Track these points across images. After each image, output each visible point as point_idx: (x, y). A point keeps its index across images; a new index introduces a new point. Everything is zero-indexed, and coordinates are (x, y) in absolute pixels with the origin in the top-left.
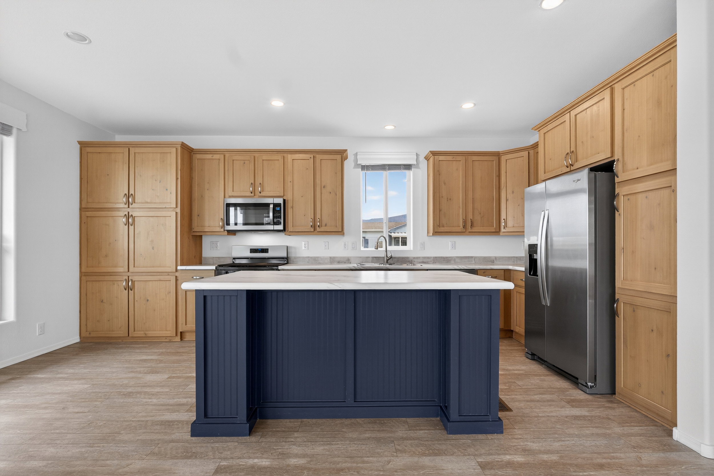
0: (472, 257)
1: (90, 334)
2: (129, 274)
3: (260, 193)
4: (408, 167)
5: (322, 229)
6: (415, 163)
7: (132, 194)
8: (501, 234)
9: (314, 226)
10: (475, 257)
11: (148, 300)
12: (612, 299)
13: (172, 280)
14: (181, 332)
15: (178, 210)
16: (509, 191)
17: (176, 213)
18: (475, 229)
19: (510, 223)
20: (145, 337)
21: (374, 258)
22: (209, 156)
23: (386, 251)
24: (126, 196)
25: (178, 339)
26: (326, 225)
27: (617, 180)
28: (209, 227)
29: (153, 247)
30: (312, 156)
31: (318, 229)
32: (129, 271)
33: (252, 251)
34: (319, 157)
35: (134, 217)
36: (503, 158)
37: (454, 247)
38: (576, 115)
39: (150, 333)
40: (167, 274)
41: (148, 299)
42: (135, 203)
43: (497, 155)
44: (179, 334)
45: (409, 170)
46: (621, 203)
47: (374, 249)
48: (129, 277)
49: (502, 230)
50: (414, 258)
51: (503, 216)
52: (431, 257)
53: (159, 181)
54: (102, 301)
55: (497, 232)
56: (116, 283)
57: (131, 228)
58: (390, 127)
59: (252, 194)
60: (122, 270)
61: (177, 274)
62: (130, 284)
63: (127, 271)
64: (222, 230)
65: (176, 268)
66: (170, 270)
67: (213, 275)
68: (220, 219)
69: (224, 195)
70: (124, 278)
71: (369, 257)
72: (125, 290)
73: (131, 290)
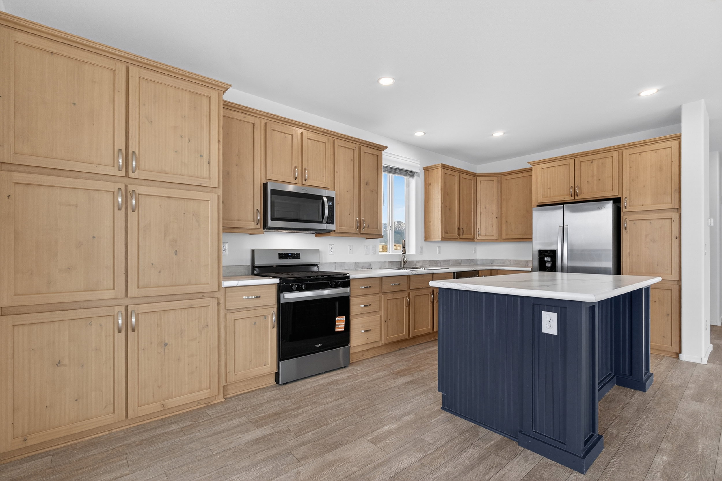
0: (450, 260)
2: (127, 302)
3: (305, 180)
4: (411, 174)
5: (366, 231)
6: (416, 171)
7: (134, 153)
8: (476, 241)
9: (360, 228)
10: (451, 260)
11: (166, 345)
13: (211, 305)
14: (223, 386)
15: (220, 191)
16: (483, 206)
17: (218, 196)
18: (464, 236)
19: (483, 232)
20: (162, 411)
21: (390, 263)
24: (122, 153)
26: (368, 227)
27: (624, 210)
28: (239, 220)
29: (177, 251)
30: (357, 146)
31: (362, 231)
32: (127, 296)
33: (281, 257)
35: (139, 194)
36: (479, 179)
38: (581, 161)
39: (172, 402)
40: (200, 295)
41: (167, 342)
42: (139, 169)
43: (475, 175)
45: (413, 177)
46: (628, 225)
48: (129, 307)
49: (477, 237)
51: (478, 226)
52: (427, 261)
53: (187, 140)
56: (94, 320)
57: (132, 216)
58: (419, 134)
59: (296, 181)
60: (110, 294)
61: (218, 295)
62: (134, 320)
63: (124, 296)
64: (259, 226)
65: (219, 284)
66: (208, 288)
67: (274, 291)
68: (255, 210)
69: (261, 178)
70: (117, 309)
71: (386, 262)
72: (120, 331)
73: (133, 331)
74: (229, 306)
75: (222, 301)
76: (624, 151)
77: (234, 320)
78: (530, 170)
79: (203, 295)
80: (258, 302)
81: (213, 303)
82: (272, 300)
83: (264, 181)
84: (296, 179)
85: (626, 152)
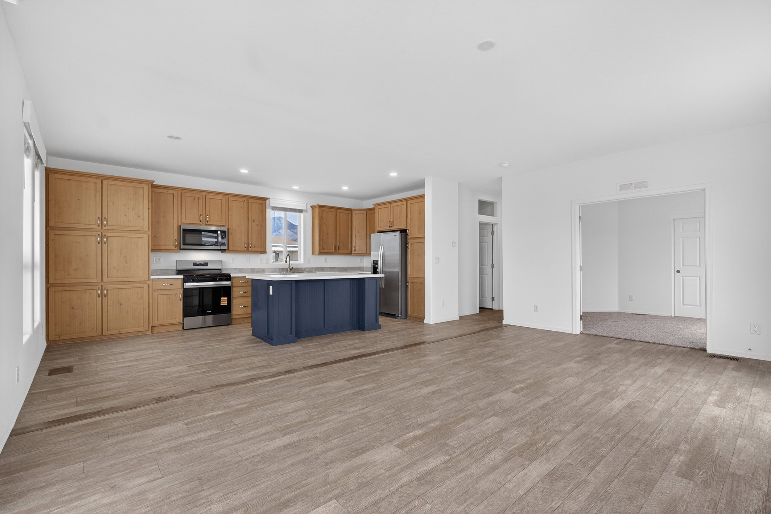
1: (60, 337)
2: (102, 284)
3: (207, 222)
4: (300, 211)
5: (253, 249)
6: (305, 209)
7: (105, 218)
8: (352, 254)
9: (247, 248)
12: (407, 282)
13: (144, 287)
14: (152, 327)
15: (150, 233)
16: (357, 231)
17: (148, 235)
18: (340, 252)
19: (357, 249)
20: (119, 334)
21: (280, 269)
22: (165, 191)
23: (289, 264)
24: (100, 219)
25: (150, 332)
26: (255, 247)
27: (408, 237)
28: (164, 245)
29: (126, 261)
30: (245, 199)
31: (250, 249)
32: (102, 281)
33: (195, 265)
34: (250, 200)
35: (108, 237)
36: (354, 213)
37: (326, 262)
38: (393, 206)
39: (123, 331)
41: (121, 303)
42: (108, 225)
43: (351, 210)
44: (150, 329)
45: (302, 213)
46: (409, 246)
47: (284, 263)
48: (103, 286)
49: (353, 252)
50: (304, 268)
51: (354, 244)
52: (314, 268)
53: (131, 209)
54: (73, 307)
55: (350, 254)
56: (87, 291)
57: (105, 246)
59: (201, 223)
60: (95, 280)
61: (148, 282)
62: (105, 292)
63: (101, 281)
64: (177, 248)
65: (149, 278)
66: (142, 279)
67: (180, 282)
68: (174, 240)
69: (178, 222)
70: (98, 287)
71: (277, 268)
72: (99, 297)
73: (105, 297)
74: (155, 288)
75: (150, 286)
76: (408, 201)
77: (157, 295)
78: (374, 209)
79: (140, 282)
80: (171, 287)
81: (146, 286)
82: (180, 287)
83: (180, 224)
84: (201, 221)
85: (409, 202)
